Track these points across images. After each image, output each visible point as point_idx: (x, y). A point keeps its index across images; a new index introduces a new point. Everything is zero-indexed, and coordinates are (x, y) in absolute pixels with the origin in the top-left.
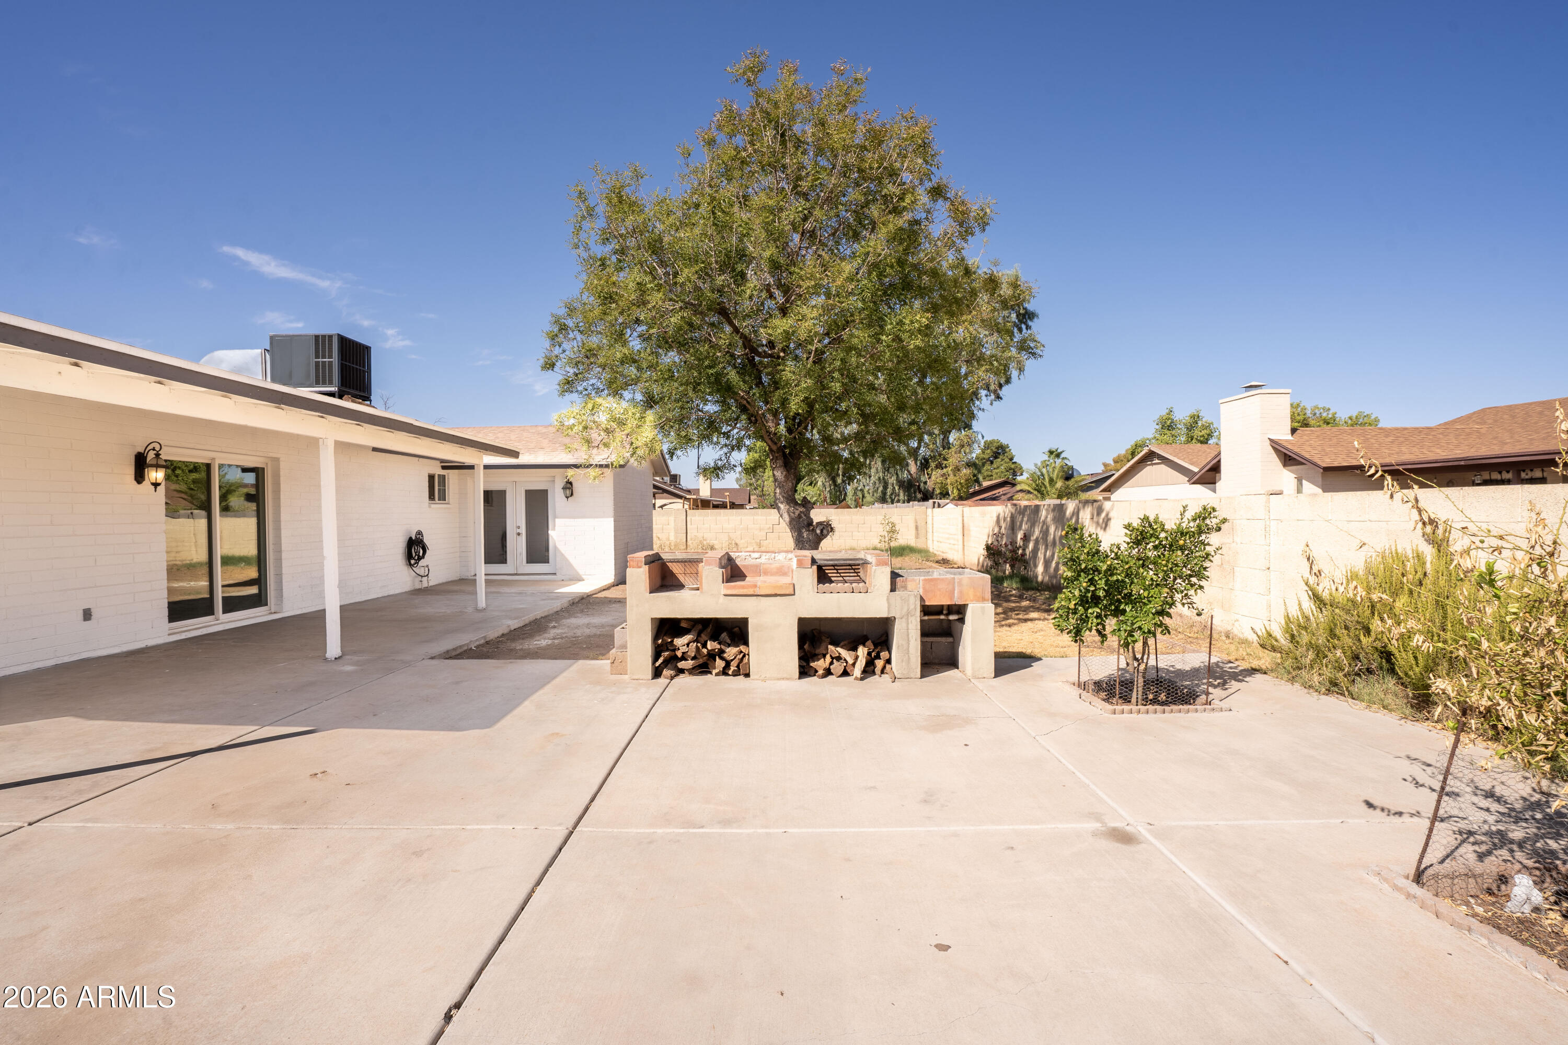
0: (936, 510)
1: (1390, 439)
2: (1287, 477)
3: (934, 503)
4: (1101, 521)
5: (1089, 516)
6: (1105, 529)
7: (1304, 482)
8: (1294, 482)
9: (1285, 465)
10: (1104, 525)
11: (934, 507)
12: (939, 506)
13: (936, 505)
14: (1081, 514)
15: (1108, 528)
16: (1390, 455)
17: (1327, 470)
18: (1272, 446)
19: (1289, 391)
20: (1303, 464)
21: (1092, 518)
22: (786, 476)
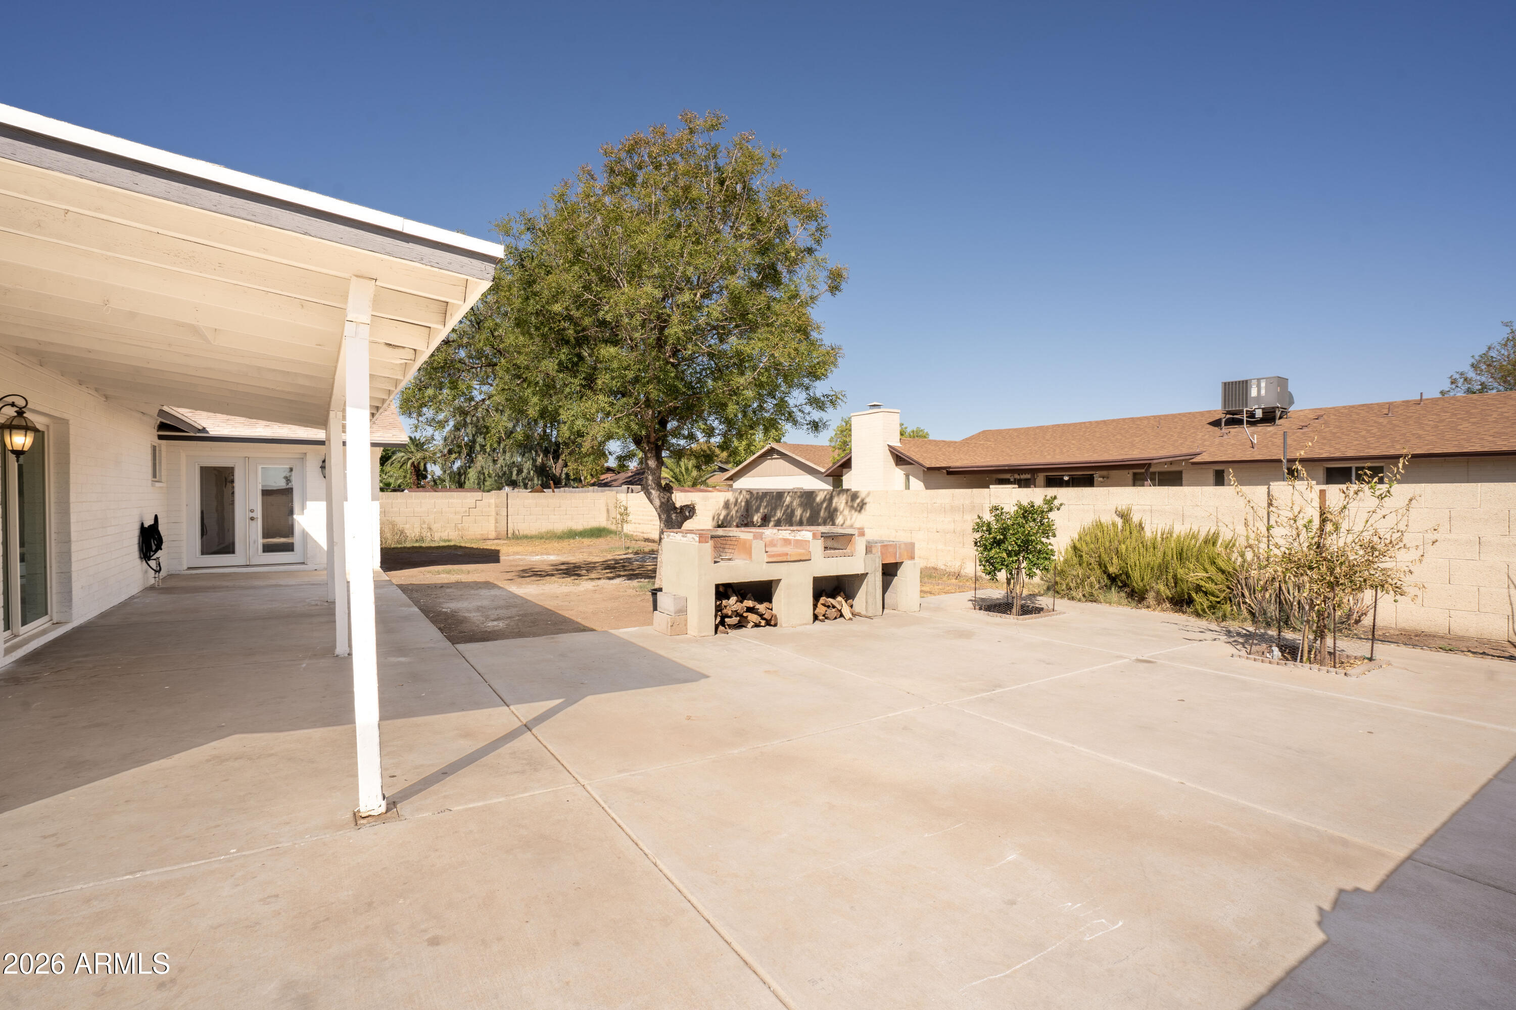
0: (630, 495)
1: (952, 449)
2: (899, 473)
3: (628, 488)
4: (855, 505)
5: (844, 501)
6: (860, 511)
7: (911, 477)
8: (903, 477)
9: (897, 464)
10: (859, 508)
11: (628, 492)
12: (632, 492)
13: (630, 490)
14: (835, 500)
15: (863, 511)
16: (957, 460)
17: (929, 469)
18: (890, 451)
19: (899, 411)
20: (911, 464)
21: (847, 503)
22: (657, 466)
